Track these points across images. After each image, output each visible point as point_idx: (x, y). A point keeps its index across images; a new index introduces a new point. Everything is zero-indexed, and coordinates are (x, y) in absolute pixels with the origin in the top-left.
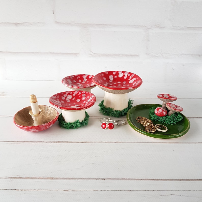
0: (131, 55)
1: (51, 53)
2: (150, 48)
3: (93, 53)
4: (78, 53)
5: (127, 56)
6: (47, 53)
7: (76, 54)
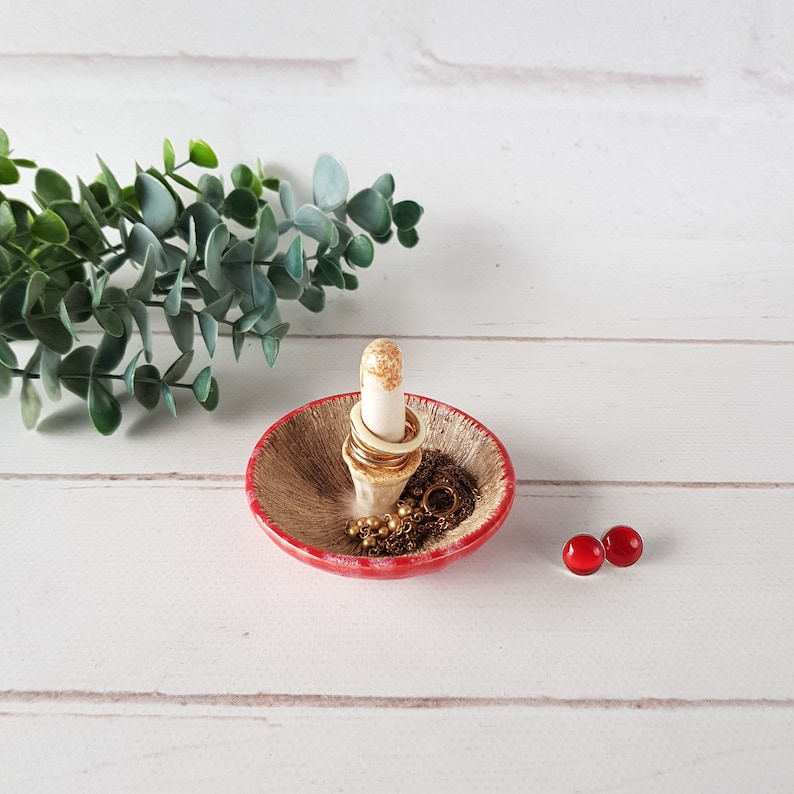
0: (658, 80)
1: (186, 58)
2: (773, 37)
3: (437, 60)
4: (349, 61)
5: (632, 79)
6: (165, 59)
7: (333, 68)
